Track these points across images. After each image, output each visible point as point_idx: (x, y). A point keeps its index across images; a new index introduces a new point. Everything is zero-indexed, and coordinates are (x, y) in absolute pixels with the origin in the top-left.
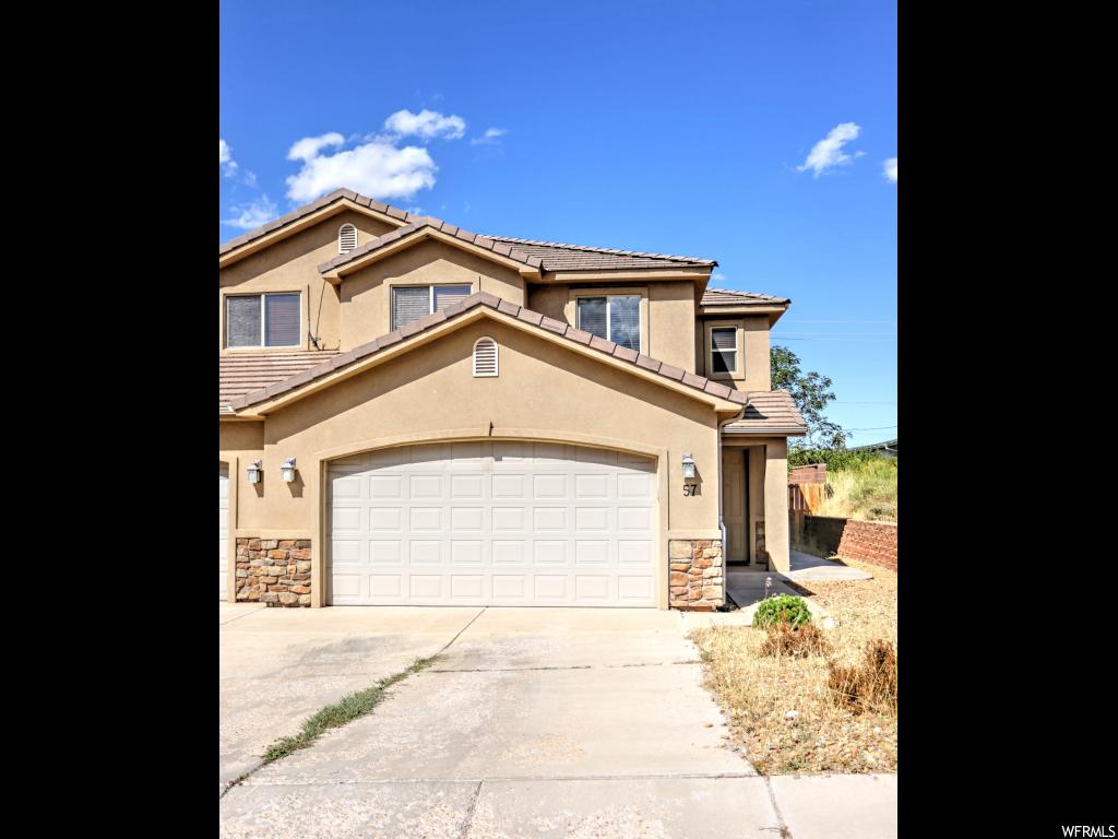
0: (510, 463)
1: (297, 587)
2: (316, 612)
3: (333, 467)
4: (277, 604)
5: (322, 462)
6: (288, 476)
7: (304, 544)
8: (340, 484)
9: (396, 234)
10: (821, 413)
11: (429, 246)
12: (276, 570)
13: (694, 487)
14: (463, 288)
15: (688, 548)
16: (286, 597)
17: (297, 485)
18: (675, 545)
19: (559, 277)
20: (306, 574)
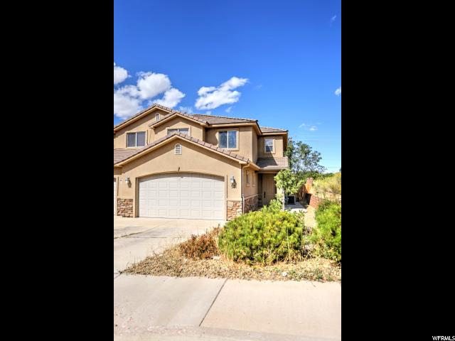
0: (185, 179)
1: (130, 212)
2: (134, 219)
3: (139, 180)
4: (124, 216)
5: (136, 178)
6: (127, 182)
7: (131, 200)
8: (141, 184)
9: (168, 115)
10: (318, 163)
11: (177, 118)
12: (124, 207)
13: (234, 185)
14: (187, 130)
15: (232, 203)
16: (127, 215)
17: (130, 184)
18: (229, 202)
19: (213, 126)
20: (132, 209)
